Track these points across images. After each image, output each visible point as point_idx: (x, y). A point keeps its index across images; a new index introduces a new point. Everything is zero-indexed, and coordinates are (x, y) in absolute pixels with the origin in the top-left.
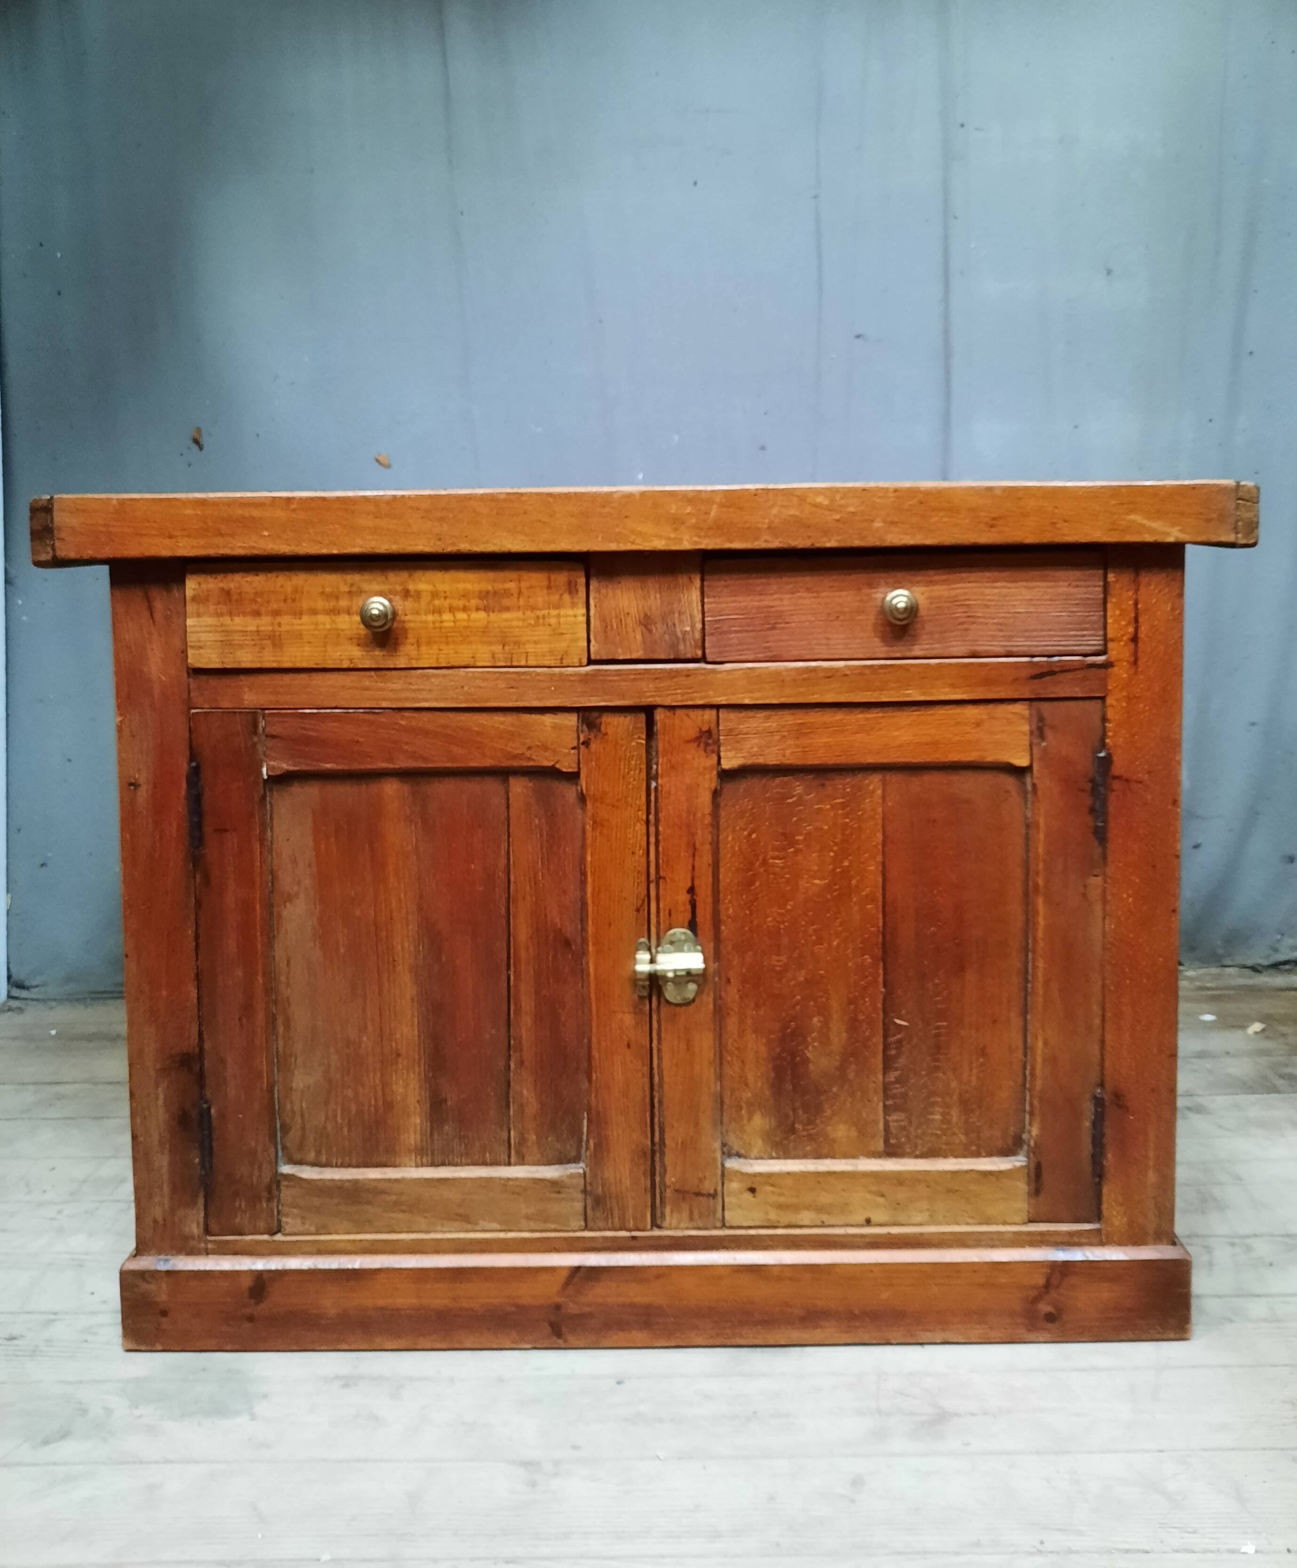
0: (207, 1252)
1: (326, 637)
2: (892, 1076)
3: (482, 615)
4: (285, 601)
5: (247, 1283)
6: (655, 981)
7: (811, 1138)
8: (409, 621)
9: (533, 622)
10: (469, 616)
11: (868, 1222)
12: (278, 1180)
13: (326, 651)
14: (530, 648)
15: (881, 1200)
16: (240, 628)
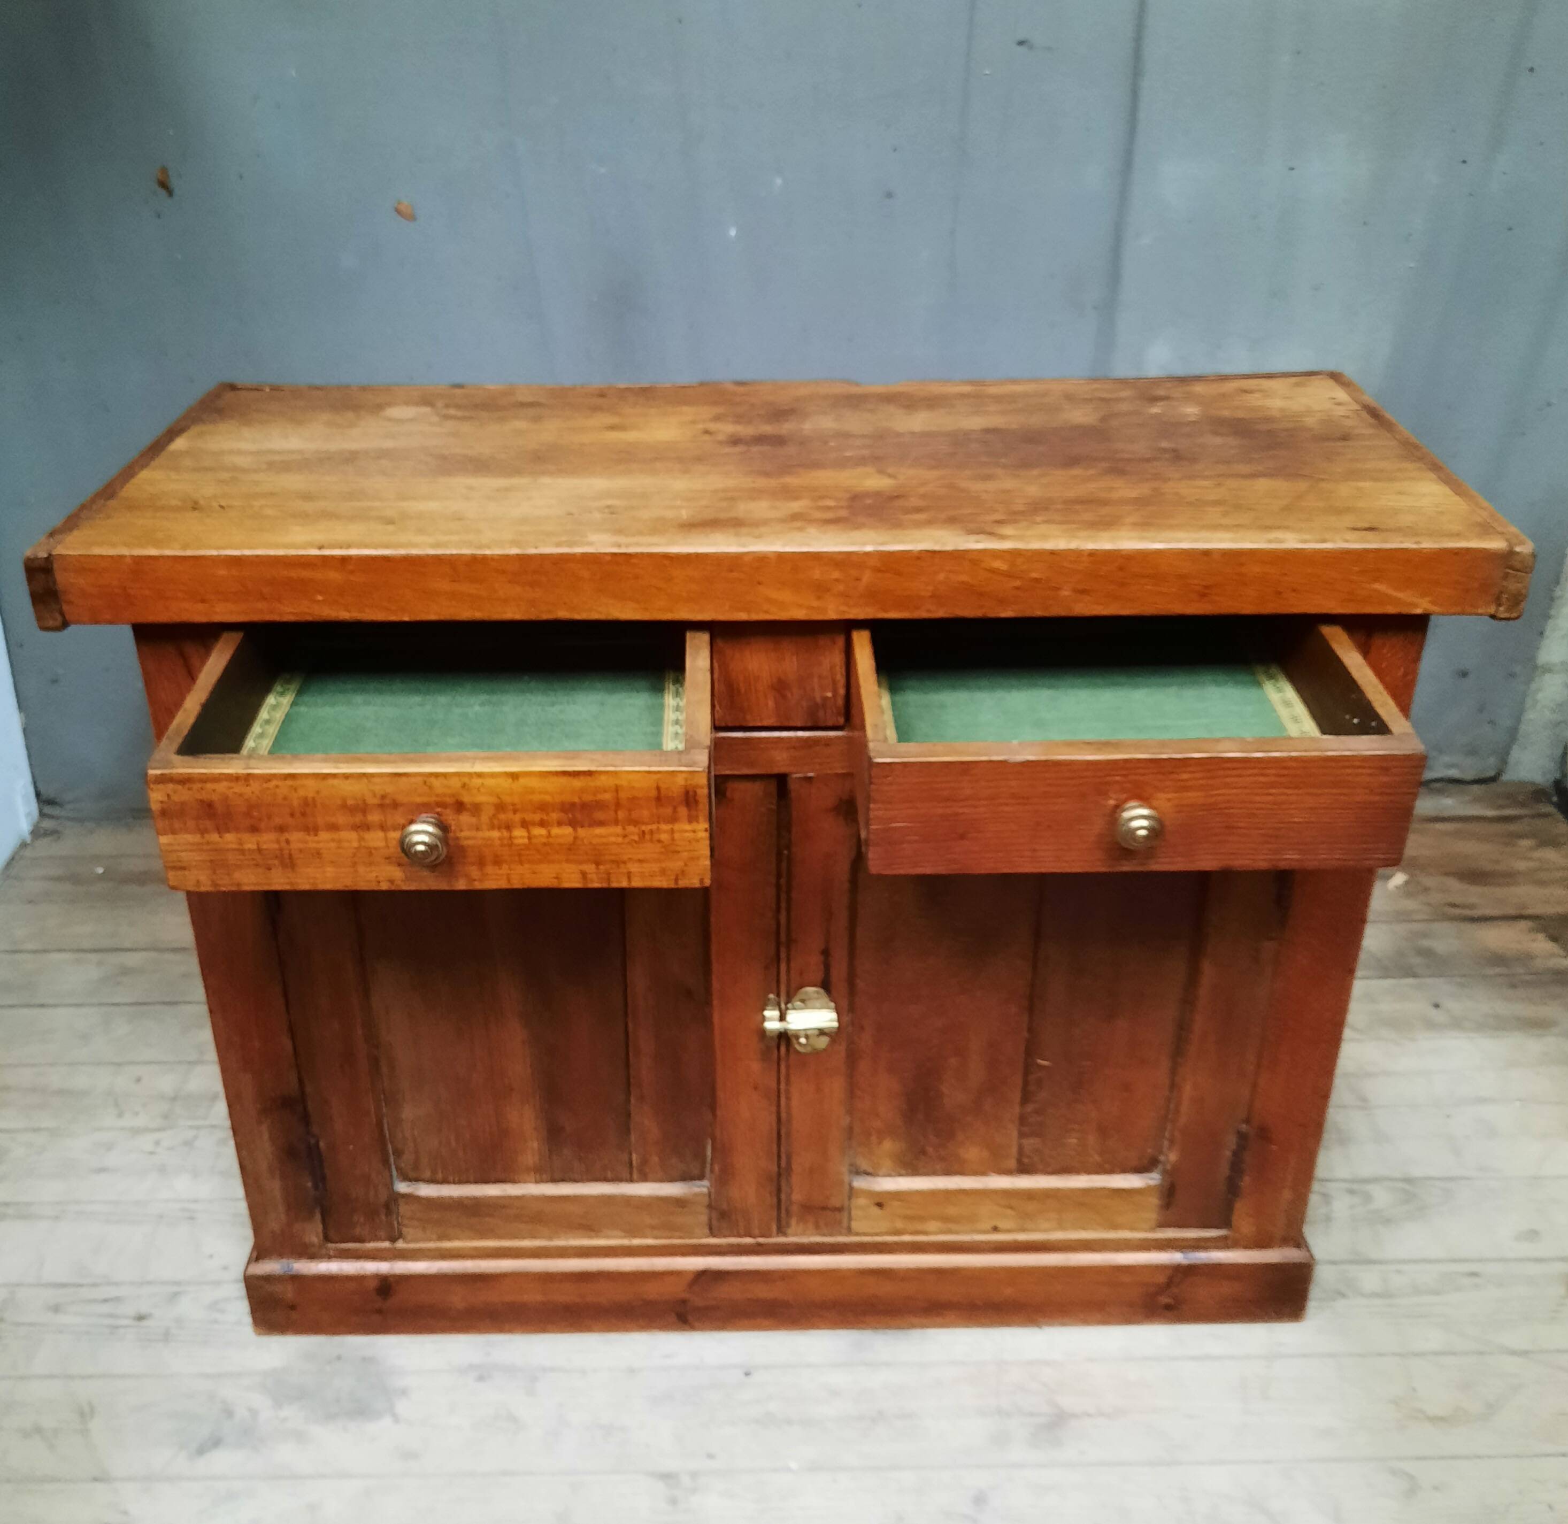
0: (329, 1257)
1: (354, 855)
2: (1030, 1108)
3: (568, 830)
4: (292, 815)
5: (373, 1284)
6: (785, 1037)
7: (942, 1159)
8: (467, 838)
9: (636, 838)
10: (549, 832)
11: (996, 1229)
12: (396, 1197)
13: (356, 871)
14: (634, 868)
15: (1009, 1212)
16: (234, 846)
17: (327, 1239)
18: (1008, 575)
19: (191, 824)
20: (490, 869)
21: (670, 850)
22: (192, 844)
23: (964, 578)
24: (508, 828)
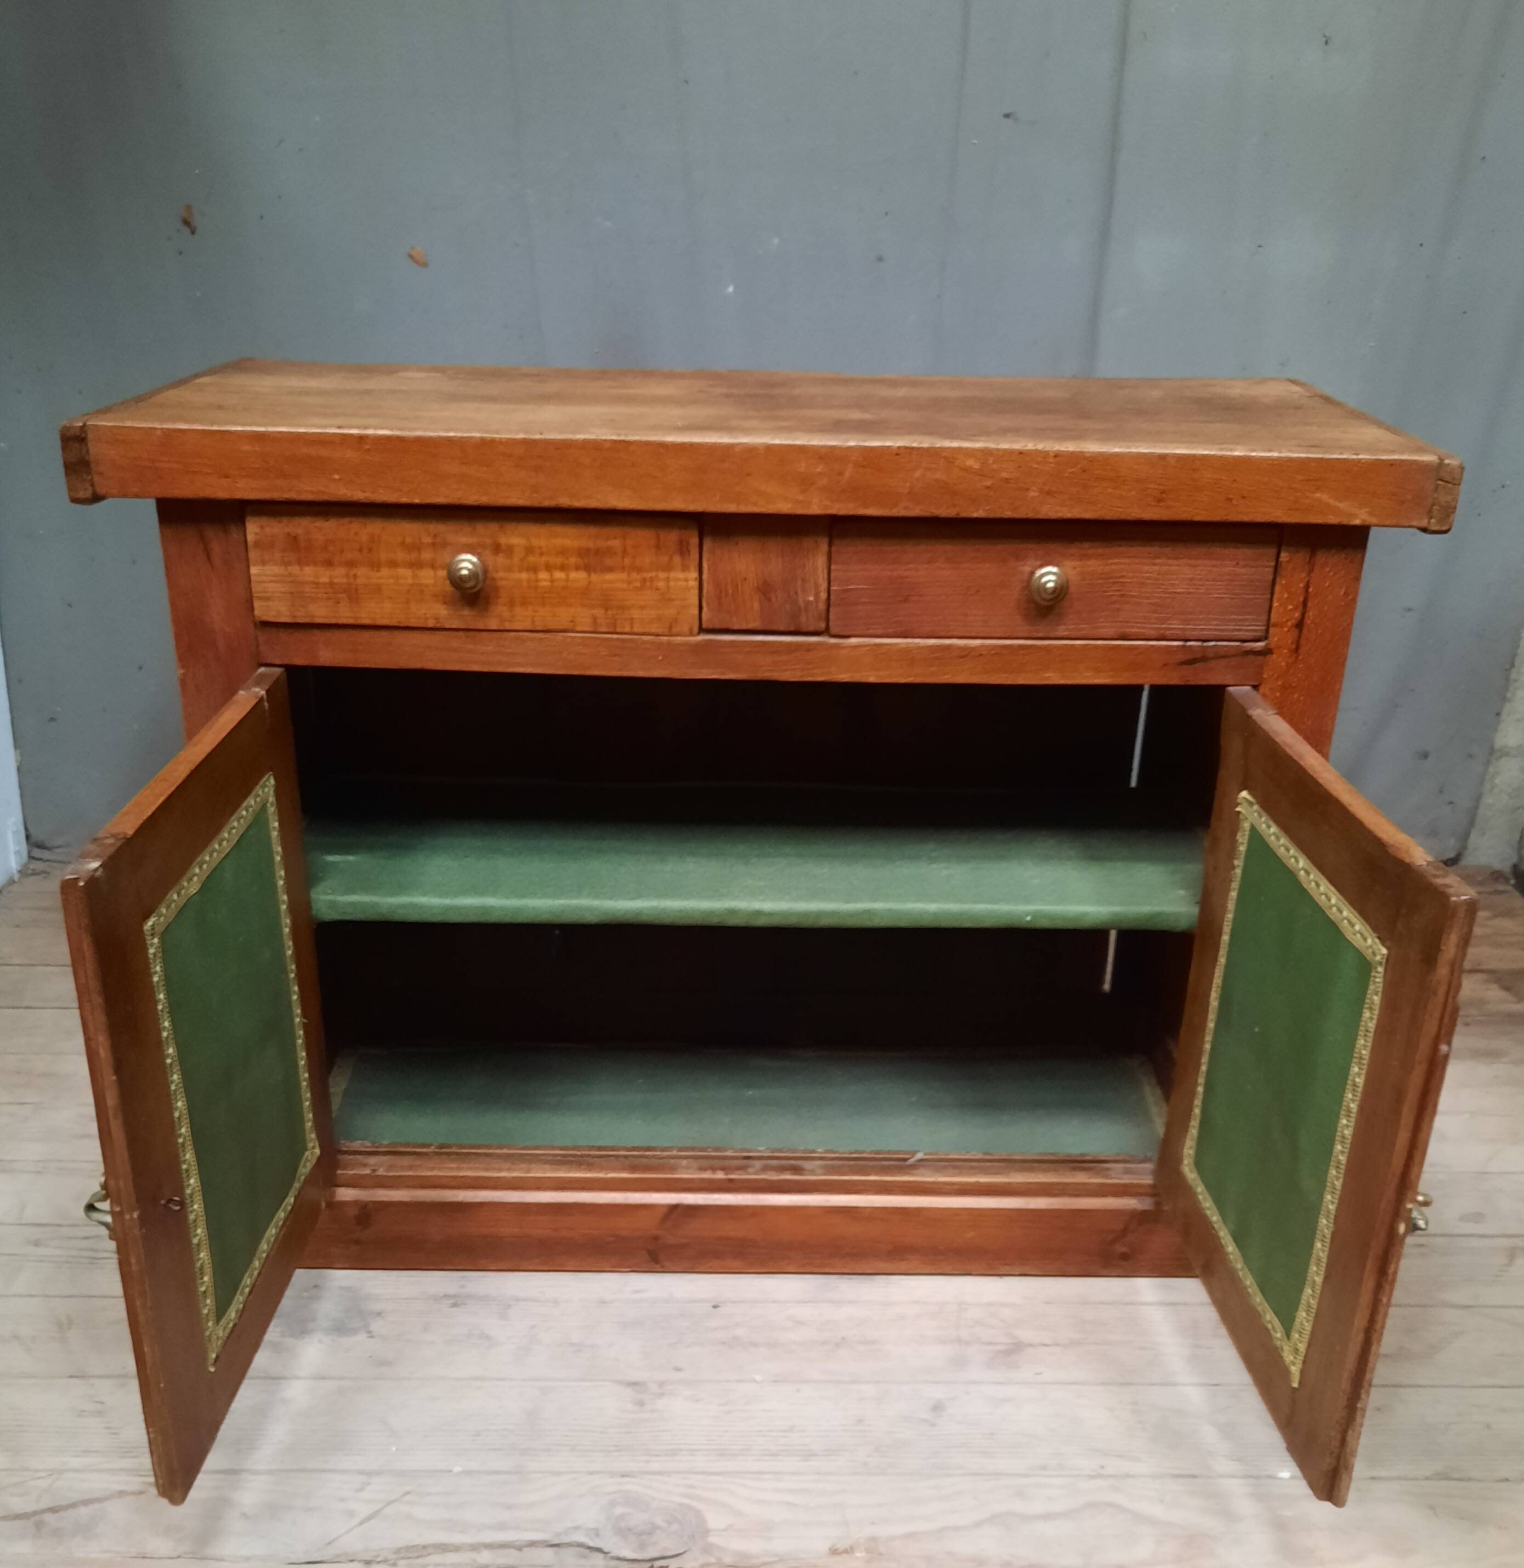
1: (408, 592)
3: (582, 575)
4: (360, 550)
8: (502, 579)
9: (638, 585)
10: (568, 576)
13: (408, 608)
14: (636, 614)
16: (311, 579)
18: (981, 474)
19: (278, 555)
21: (665, 599)
22: (275, 576)
23: (938, 476)
24: (535, 570)
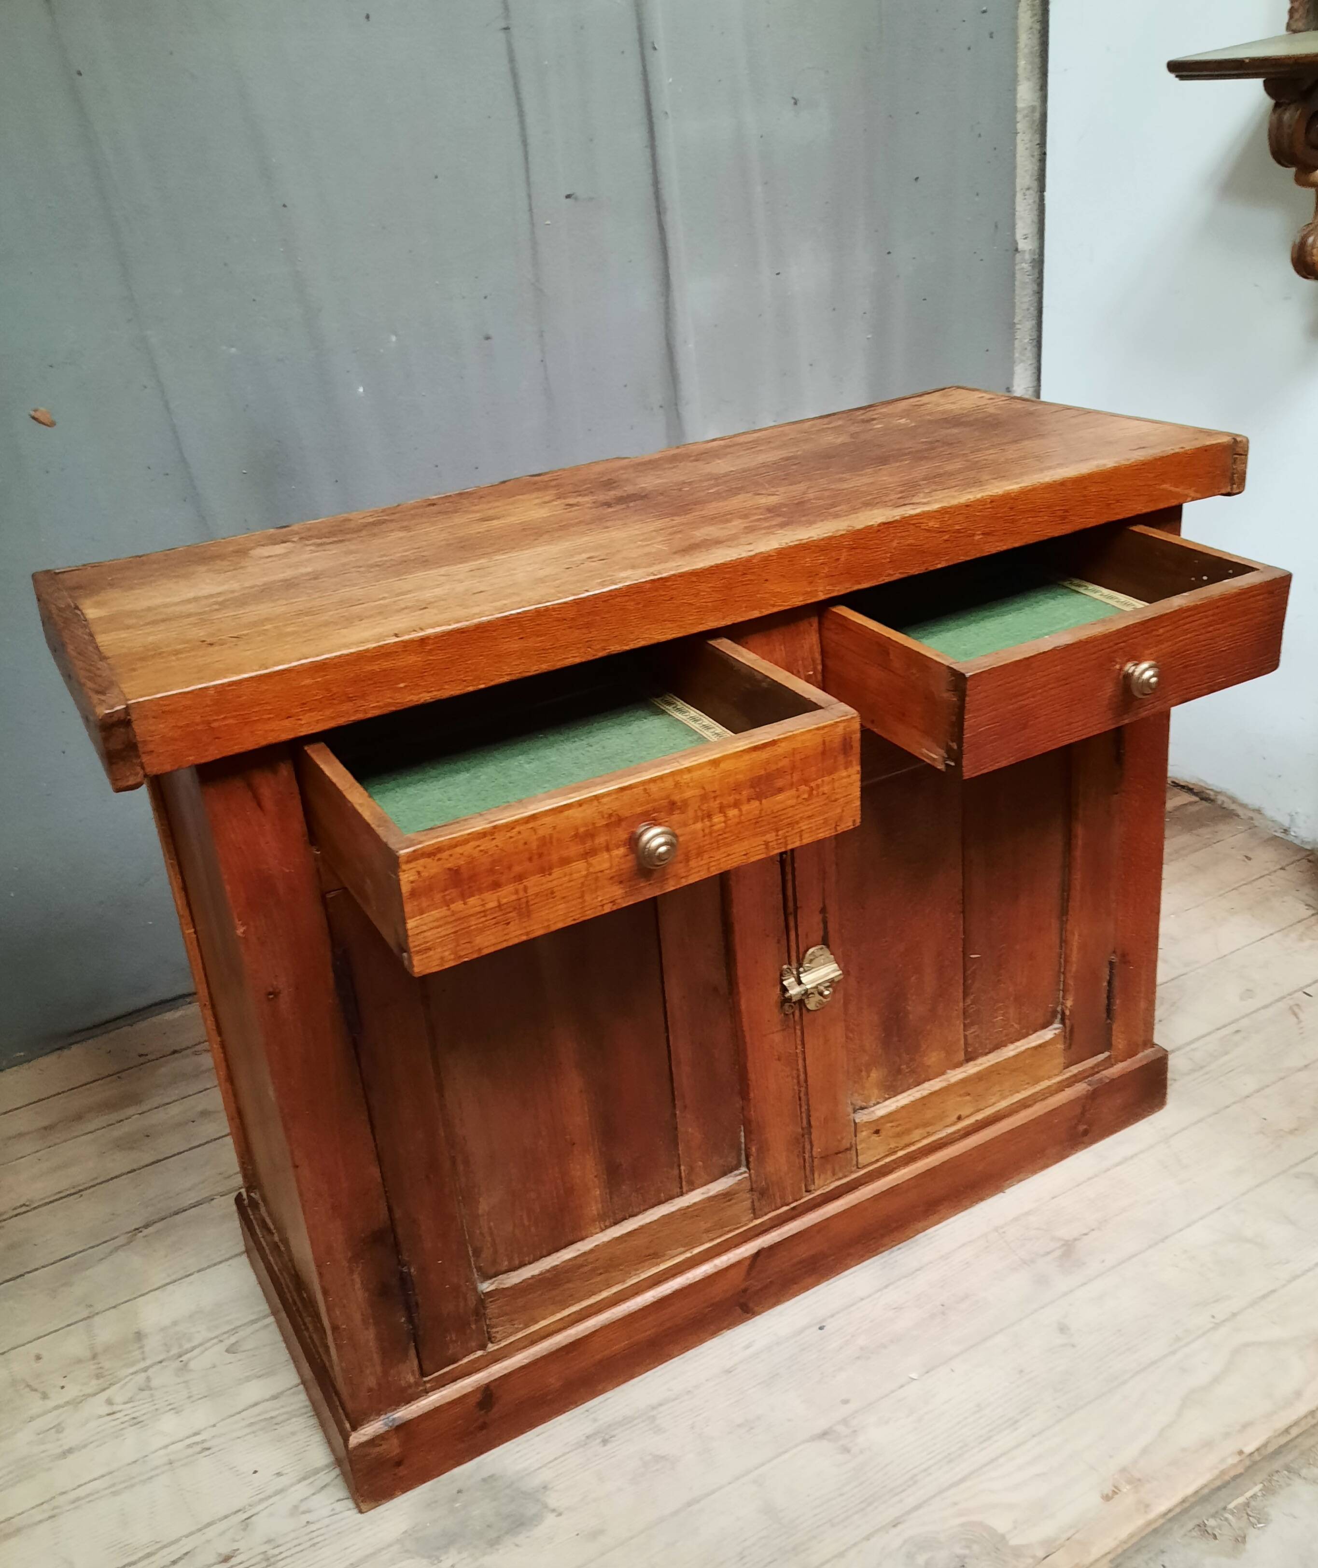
0: (426, 1392)
1: (583, 884)
2: (970, 1001)
3: (755, 804)
4: (530, 859)
5: (476, 1399)
6: (803, 1000)
7: (913, 1072)
9: (806, 796)
10: (741, 811)
11: (959, 1118)
12: (483, 1300)
13: (584, 901)
14: (804, 825)
15: (968, 1098)
16: (478, 909)
17: (423, 1374)
19: (438, 897)
20: (693, 863)
21: (831, 800)
22: (437, 920)
24: (709, 816)
